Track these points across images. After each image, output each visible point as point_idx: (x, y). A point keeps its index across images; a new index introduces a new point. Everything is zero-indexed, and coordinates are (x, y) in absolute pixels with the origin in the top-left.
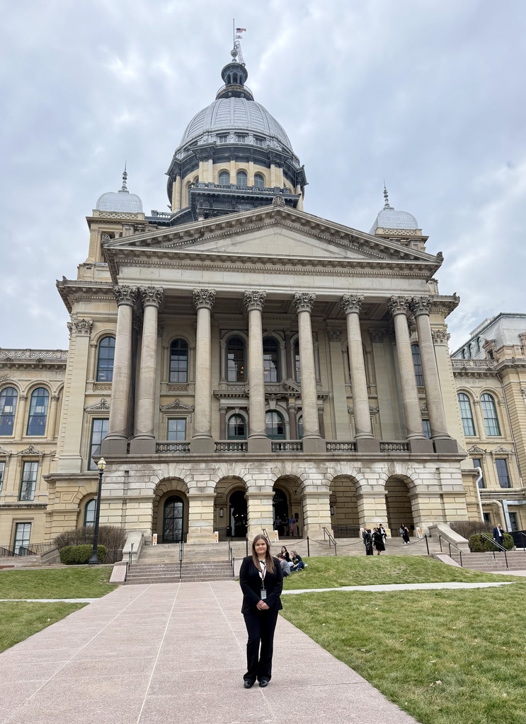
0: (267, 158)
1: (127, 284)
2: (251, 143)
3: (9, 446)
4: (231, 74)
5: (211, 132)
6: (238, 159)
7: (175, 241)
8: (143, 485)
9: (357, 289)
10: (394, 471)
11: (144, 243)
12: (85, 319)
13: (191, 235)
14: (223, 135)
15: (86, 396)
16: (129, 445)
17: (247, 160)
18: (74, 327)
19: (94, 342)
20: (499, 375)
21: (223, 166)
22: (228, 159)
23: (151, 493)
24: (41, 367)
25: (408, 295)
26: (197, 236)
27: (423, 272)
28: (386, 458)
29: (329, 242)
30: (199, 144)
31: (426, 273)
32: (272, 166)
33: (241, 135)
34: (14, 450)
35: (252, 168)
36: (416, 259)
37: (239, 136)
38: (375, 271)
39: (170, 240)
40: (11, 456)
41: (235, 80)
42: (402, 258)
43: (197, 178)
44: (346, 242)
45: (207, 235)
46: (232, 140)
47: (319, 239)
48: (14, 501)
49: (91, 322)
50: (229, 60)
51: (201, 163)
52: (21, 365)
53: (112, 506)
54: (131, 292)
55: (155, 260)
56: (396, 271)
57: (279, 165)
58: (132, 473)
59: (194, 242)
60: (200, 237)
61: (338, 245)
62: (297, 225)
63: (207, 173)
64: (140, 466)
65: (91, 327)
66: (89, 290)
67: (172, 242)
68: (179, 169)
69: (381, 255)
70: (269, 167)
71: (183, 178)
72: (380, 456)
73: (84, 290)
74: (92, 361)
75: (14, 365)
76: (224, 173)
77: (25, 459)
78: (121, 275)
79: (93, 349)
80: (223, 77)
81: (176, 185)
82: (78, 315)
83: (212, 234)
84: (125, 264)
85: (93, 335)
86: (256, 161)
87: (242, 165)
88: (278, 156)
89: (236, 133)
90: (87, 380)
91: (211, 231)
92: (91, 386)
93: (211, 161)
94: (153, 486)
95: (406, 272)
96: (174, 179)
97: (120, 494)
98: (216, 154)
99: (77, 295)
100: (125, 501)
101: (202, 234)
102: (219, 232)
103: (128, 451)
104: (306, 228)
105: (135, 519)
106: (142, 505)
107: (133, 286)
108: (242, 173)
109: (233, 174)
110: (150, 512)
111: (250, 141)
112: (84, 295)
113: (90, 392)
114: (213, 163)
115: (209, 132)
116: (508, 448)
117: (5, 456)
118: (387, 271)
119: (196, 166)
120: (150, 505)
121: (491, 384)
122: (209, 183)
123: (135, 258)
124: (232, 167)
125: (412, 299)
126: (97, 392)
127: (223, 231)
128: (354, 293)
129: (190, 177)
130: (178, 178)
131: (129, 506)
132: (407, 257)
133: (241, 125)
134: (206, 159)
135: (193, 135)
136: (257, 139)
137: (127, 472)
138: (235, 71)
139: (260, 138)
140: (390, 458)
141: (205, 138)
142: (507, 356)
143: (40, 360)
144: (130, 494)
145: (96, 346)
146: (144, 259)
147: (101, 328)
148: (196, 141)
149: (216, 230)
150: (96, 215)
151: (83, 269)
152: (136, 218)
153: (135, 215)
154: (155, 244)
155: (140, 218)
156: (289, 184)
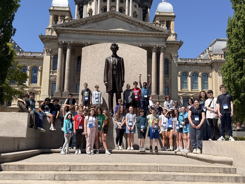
1: (61, 41)
11: (67, 26)
12: (49, 48)
13: (82, 22)
15: (50, 75)
16: (62, 94)
19: (52, 57)
20: (211, 65)
24: (35, 59)
27: (164, 36)
34: (27, 89)
36: (162, 31)
38: (147, 36)
40: (26, 91)
42: (157, 31)
44: (137, 24)
45: (88, 22)
47: (128, 23)
49: (51, 50)
52: (28, 58)
54: (63, 43)
56: (154, 35)
59: (84, 25)
60: (86, 23)
61: (134, 25)
62: (120, 18)
65: (51, 52)
66: (50, 39)
67: (76, 25)
73: (48, 38)
75: (25, 58)
79: (52, 59)
83: (90, 22)
84: (61, 33)
90: (50, 70)
92: (51, 72)
95: (158, 36)
99: (46, 40)
103: (62, 96)
104: (123, 19)
107: (63, 41)
112: (48, 40)
118: (151, 35)
125: (159, 46)
126: (53, 74)
143: (34, 57)
146: (67, 31)
147: (54, 53)
149: (91, 20)
150: (52, 8)
151: (48, 30)
152: (66, 9)
153: (66, 7)
154: (71, 26)
155: (68, 9)
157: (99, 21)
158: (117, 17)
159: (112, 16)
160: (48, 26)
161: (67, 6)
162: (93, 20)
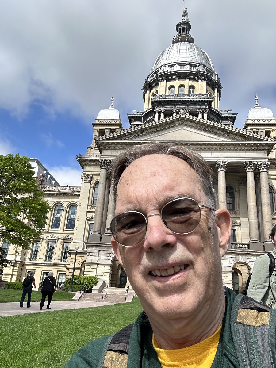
0: (195, 76)
1: (105, 159)
2: (188, 69)
3: (57, 234)
4: (181, 28)
5: (166, 65)
6: (179, 79)
7: (129, 136)
8: (106, 258)
9: (225, 158)
10: (238, 260)
11: (114, 138)
12: (89, 174)
13: (136, 133)
14: (172, 66)
15: (87, 212)
16: (101, 238)
17: (185, 78)
18: (84, 178)
19: (92, 186)
21: (171, 83)
22: (174, 79)
23: (110, 262)
24: (73, 195)
25: (254, 161)
26: (140, 133)
27: (265, 147)
28: (234, 252)
29: (210, 132)
30: (159, 72)
31: (268, 148)
32: (200, 81)
33: (182, 65)
34: (60, 236)
35: (188, 83)
36: (261, 140)
37: (181, 66)
38: (236, 147)
39: (126, 136)
40: (58, 239)
41: (183, 31)
42: (253, 140)
43: (157, 92)
44: (220, 132)
45: (145, 132)
46: (177, 68)
47: (205, 131)
48: (58, 262)
49: (91, 176)
50: (181, 20)
51: (159, 83)
52: (65, 194)
53: (92, 267)
54: (107, 162)
55: (119, 146)
56: (248, 147)
57: (204, 80)
58: (102, 252)
59: (138, 136)
60: (141, 133)
61: (215, 134)
62: (193, 124)
63: (162, 88)
64: (105, 249)
65: (92, 178)
66: (91, 160)
67: (128, 137)
68: (148, 86)
69: (241, 138)
70: (198, 82)
71: (150, 91)
72: (230, 251)
73: (89, 160)
74: (91, 195)
75: (62, 194)
76: (172, 87)
77: (64, 241)
78: (103, 154)
79: (92, 189)
80: (177, 30)
81: (147, 95)
82: (86, 172)
83: (148, 131)
84: (105, 149)
85: (92, 182)
86: (190, 79)
87: (182, 82)
88: (203, 75)
89: (179, 64)
90: (88, 204)
91: (147, 130)
92: (89, 207)
93: (165, 81)
94: (111, 259)
95: (255, 147)
96: (146, 92)
97: (96, 261)
98: (168, 77)
99: (86, 163)
100: (98, 265)
101: (142, 132)
102: (151, 130)
103: (101, 241)
104: (198, 125)
105: (102, 274)
106: (106, 268)
107: (108, 159)
108: (182, 86)
109: (177, 87)
110: (109, 271)
111: (187, 68)
112: (89, 162)
113: (89, 210)
114: (166, 82)
115: (164, 65)
117: (55, 239)
118: (243, 147)
119: (157, 85)
120: (109, 268)
122: (162, 95)
123: (109, 146)
124: (176, 83)
125: (257, 163)
126: (93, 210)
127: (153, 130)
128: (222, 160)
129: (154, 91)
130: (148, 91)
131: (99, 267)
132: (255, 139)
133: (182, 59)
134: (162, 80)
135: (157, 67)
136: (191, 67)
137: (99, 251)
138: (183, 26)
139: (193, 66)
140: (236, 252)
141: (162, 68)
143: (73, 192)
144: (100, 262)
145: (93, 187)
146: (114, 146)
147: (96, 178)
148: (158, 71)
149: (150, 129)
150: (97, 122)
151: (89, 149)
152: (116, 122)
153: (116, 120)
154: (119, 137)
155: (118, 122)
156: (210, 90)
157: (161, 130)
158: (188, 123)
159: (180, 122)
160: (91, 144)
161: (118, 118)
162: (152, 128)
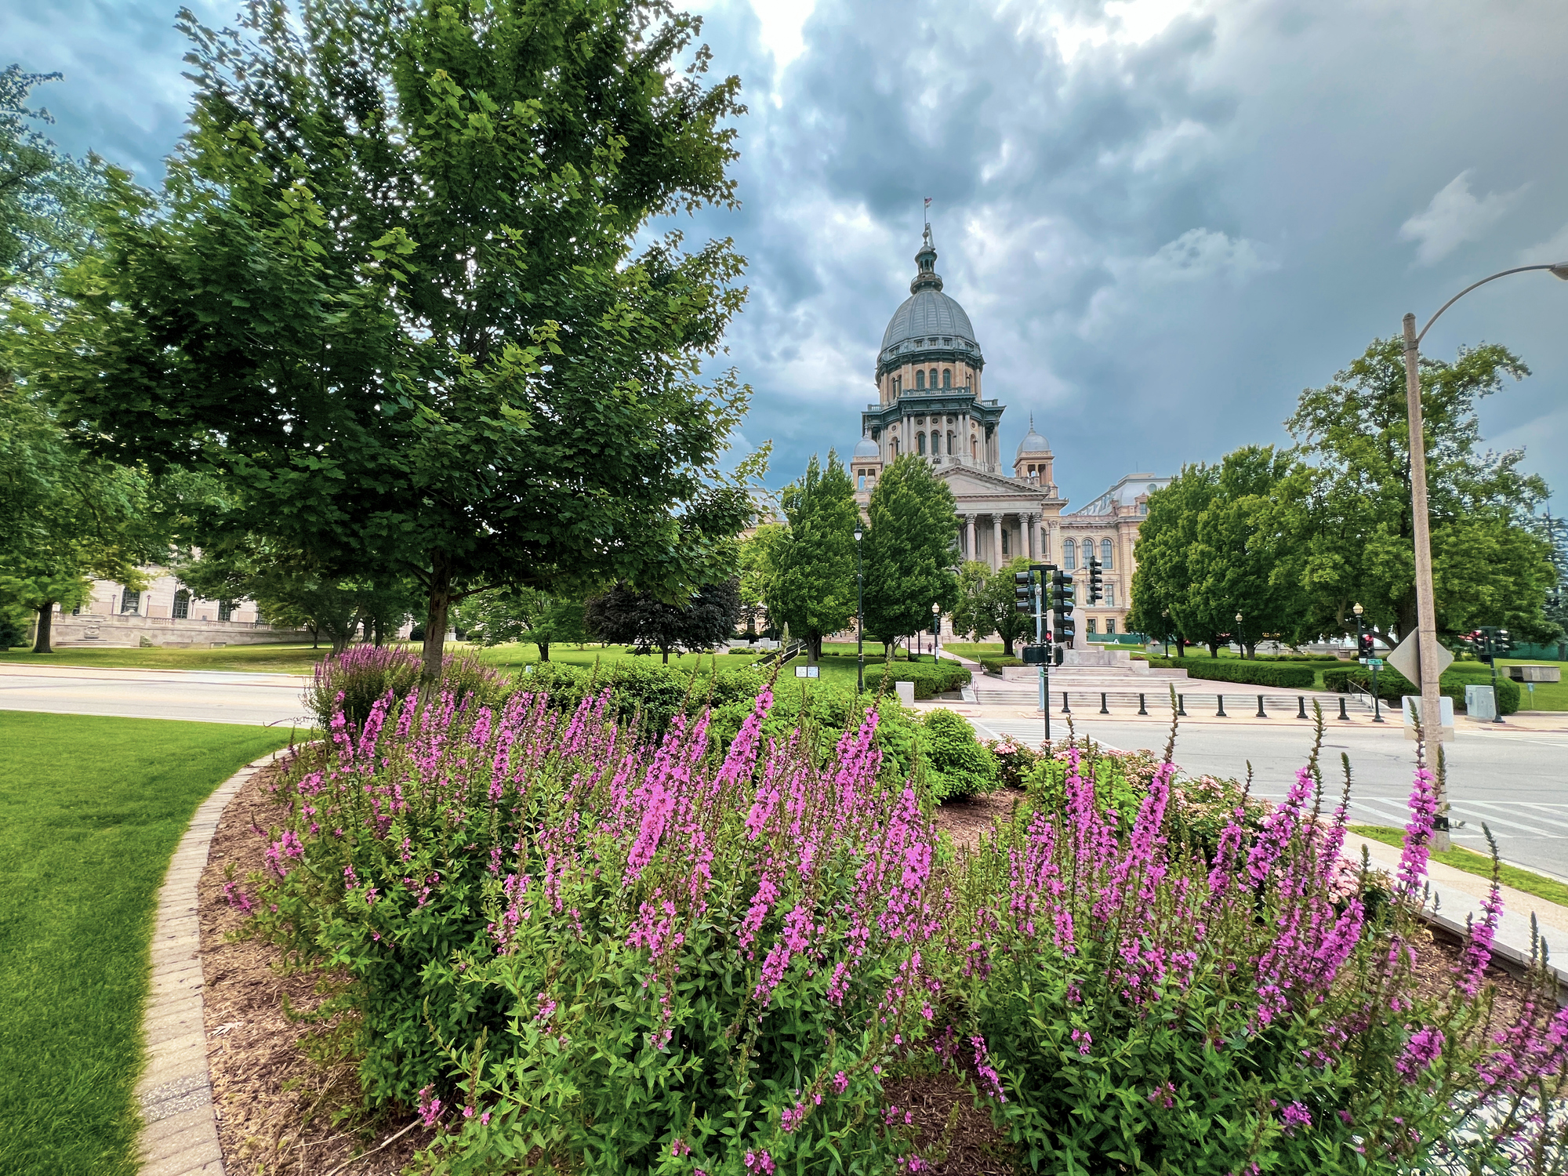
0: (951, 357)
4: (924, 259)
5: (909, 339)
6: (930, 360)
9: (1001, 509)
14: (919, 342)
17: (938, 360)
20: (1117, 526)
21: (919, 367)
22: (923, 361)
25: (1029, 512)
30: (902, 349)
32: (957, 362)
33: (933, 340)
35: (941, 366)
36: (1035, 491)
38: (1011, 498)
41: (927, 266)
43: (900, 377)
44: (997, 483)
46: (926, 346)
51: (903, 365)
56: (1023, 498)
57: (962, 360)
63: (908, 372)
68: (885, 366)
69: (1016, 490)
70: (955, 363)
71: (889, 372)
76: (921, 372)
80: (917, 265)
81: (884, 378)
86: (944, 360)
87: (934, 365)
88: (962, 354)
89: (929, 338)
93: (910, 364)
95: (1029, 498)
96: (882, 374)
98: (914, 358)
108: (934, 371)
109: (927, 374)
111: (940, 345)
114: (912, 365)
116: (1115, 578)
118: (1019, 498)
119: (898, 367)
121: (1110, 533)
124: (926, 367)
125: (1032, 513)
128: (998, 511)
129: (895, 374)
130: (885, 373)
133: (933, 331)
134: (907, 363)
136: (945, 341)
138: (927, 256)
139: (947, 340)
141: (906, 343)
142: (1123, 513)
156: (970, 371)
159: (955, 472)
